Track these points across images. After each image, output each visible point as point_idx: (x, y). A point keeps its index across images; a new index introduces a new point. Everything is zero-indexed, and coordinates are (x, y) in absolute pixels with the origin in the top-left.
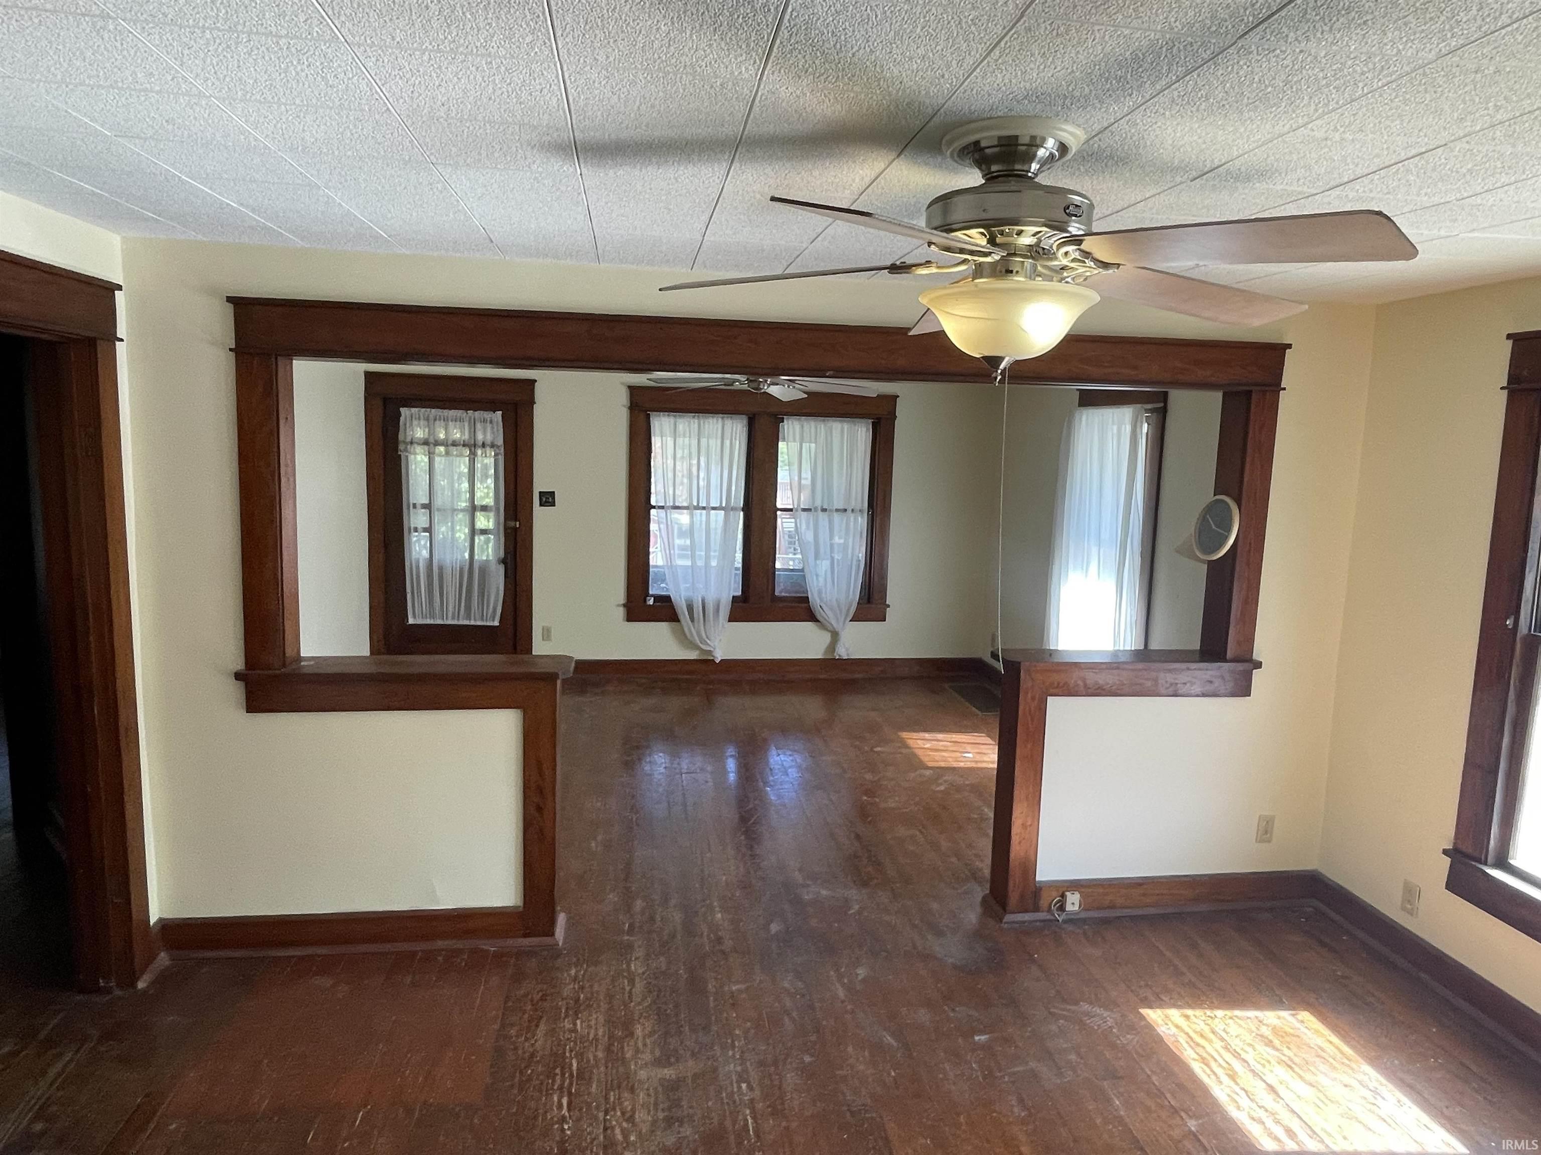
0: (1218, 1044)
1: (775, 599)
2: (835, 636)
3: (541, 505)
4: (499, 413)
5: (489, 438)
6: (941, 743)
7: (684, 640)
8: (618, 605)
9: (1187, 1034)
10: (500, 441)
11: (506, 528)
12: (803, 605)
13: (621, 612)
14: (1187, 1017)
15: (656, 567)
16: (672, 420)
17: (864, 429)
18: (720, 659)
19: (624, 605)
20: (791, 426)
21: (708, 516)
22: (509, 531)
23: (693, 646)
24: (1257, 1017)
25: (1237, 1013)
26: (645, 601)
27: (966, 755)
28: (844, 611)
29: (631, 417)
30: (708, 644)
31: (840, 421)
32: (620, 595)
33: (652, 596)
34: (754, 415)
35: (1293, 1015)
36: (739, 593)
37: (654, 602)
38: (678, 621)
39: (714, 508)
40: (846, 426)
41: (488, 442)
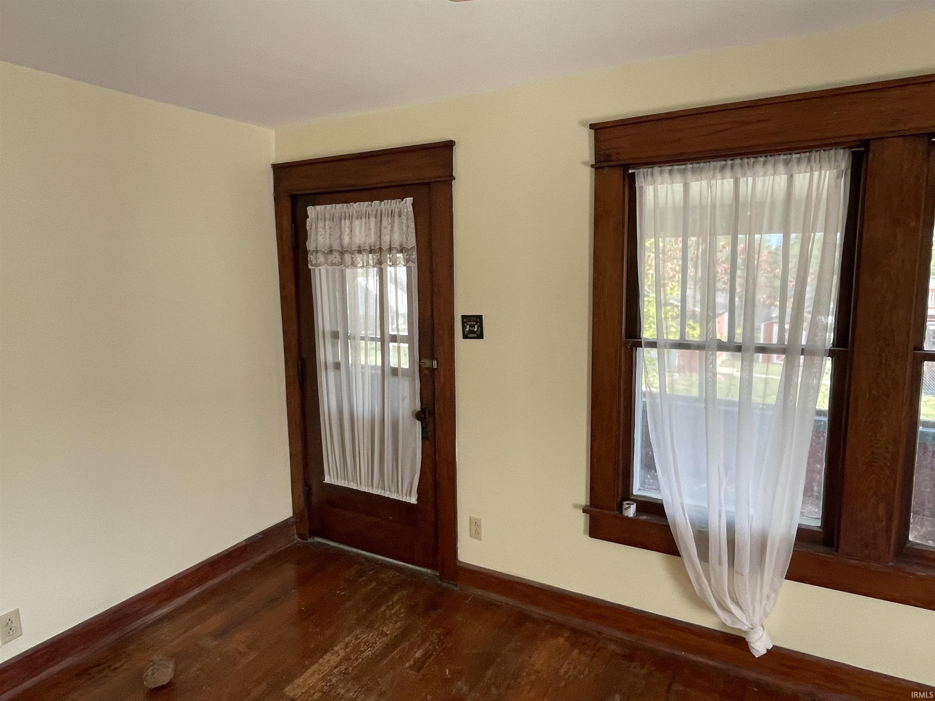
3: (465, 336)
4: (409, 200)
5: (397, 238)
8: (576, 506)
10: (412, 242)
11: (421, 370)
13: (581, 519)
19: (586, 508)
22: (426, 372)
26: (620, 508)
32: (580, 491)
33: (635, 499)
36: (814, 523)
37: (638, 511)
41: (396, 245)
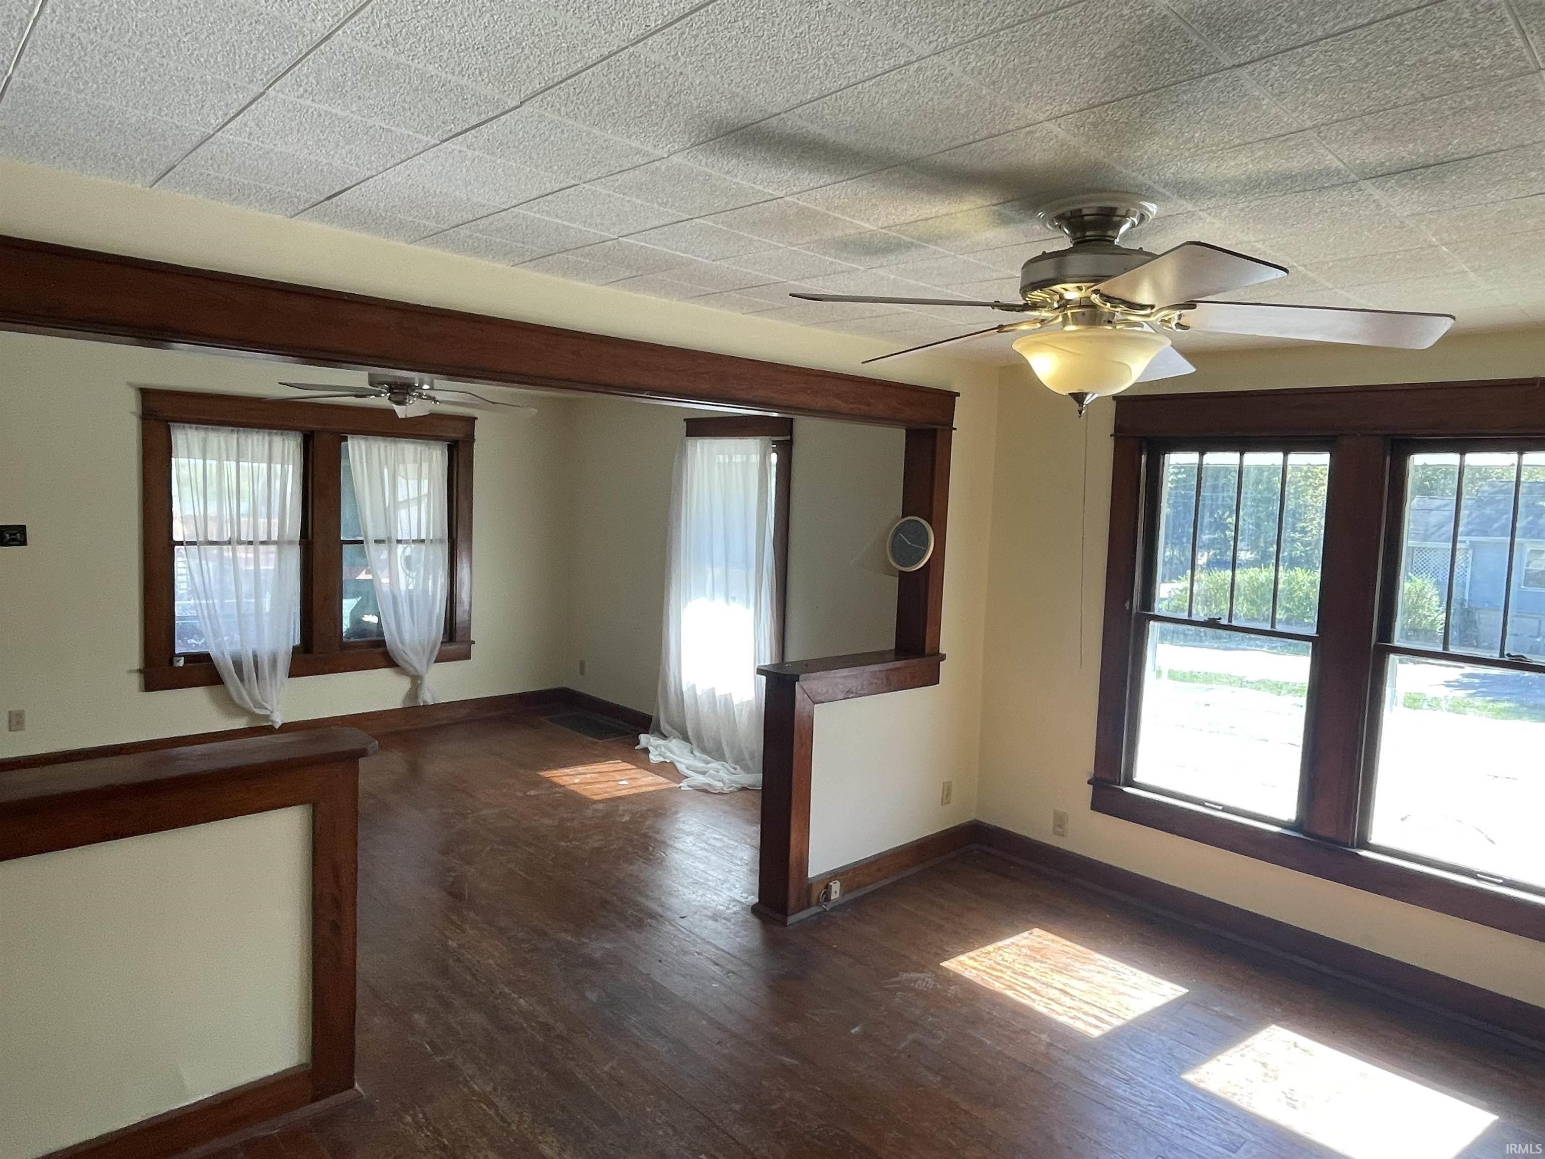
0: (1009, 972)
1: (344, 646)
2: (416, 680)
6: (588, 776)
7: (232, 706)
8: (130, 672)
9: (984, 971)
12: (381, 650)
13: (135, 681)
14: (972, 958)
15: (184, 618)
16: (202, 434)
17: (439, 453)
18: (280, 723)
19: (140, 671)
20: (356, 447)
21: (256, 553)
23: (242, 711)
24: (1013, 943)
25: (1000, 944)
26: (171, 662)
27: (621, 783)
28: (427, 654)
29: (143, 429)
30: (266, 709)
31: (413, 443)
32: (135, 660)
33: (180, 655)
34: (312, 432)
35: (1031, 934)
36: (298, 642)
37: (185, 663)
38: (223, 683)
39: (263, 543)
40: (419, 448)
